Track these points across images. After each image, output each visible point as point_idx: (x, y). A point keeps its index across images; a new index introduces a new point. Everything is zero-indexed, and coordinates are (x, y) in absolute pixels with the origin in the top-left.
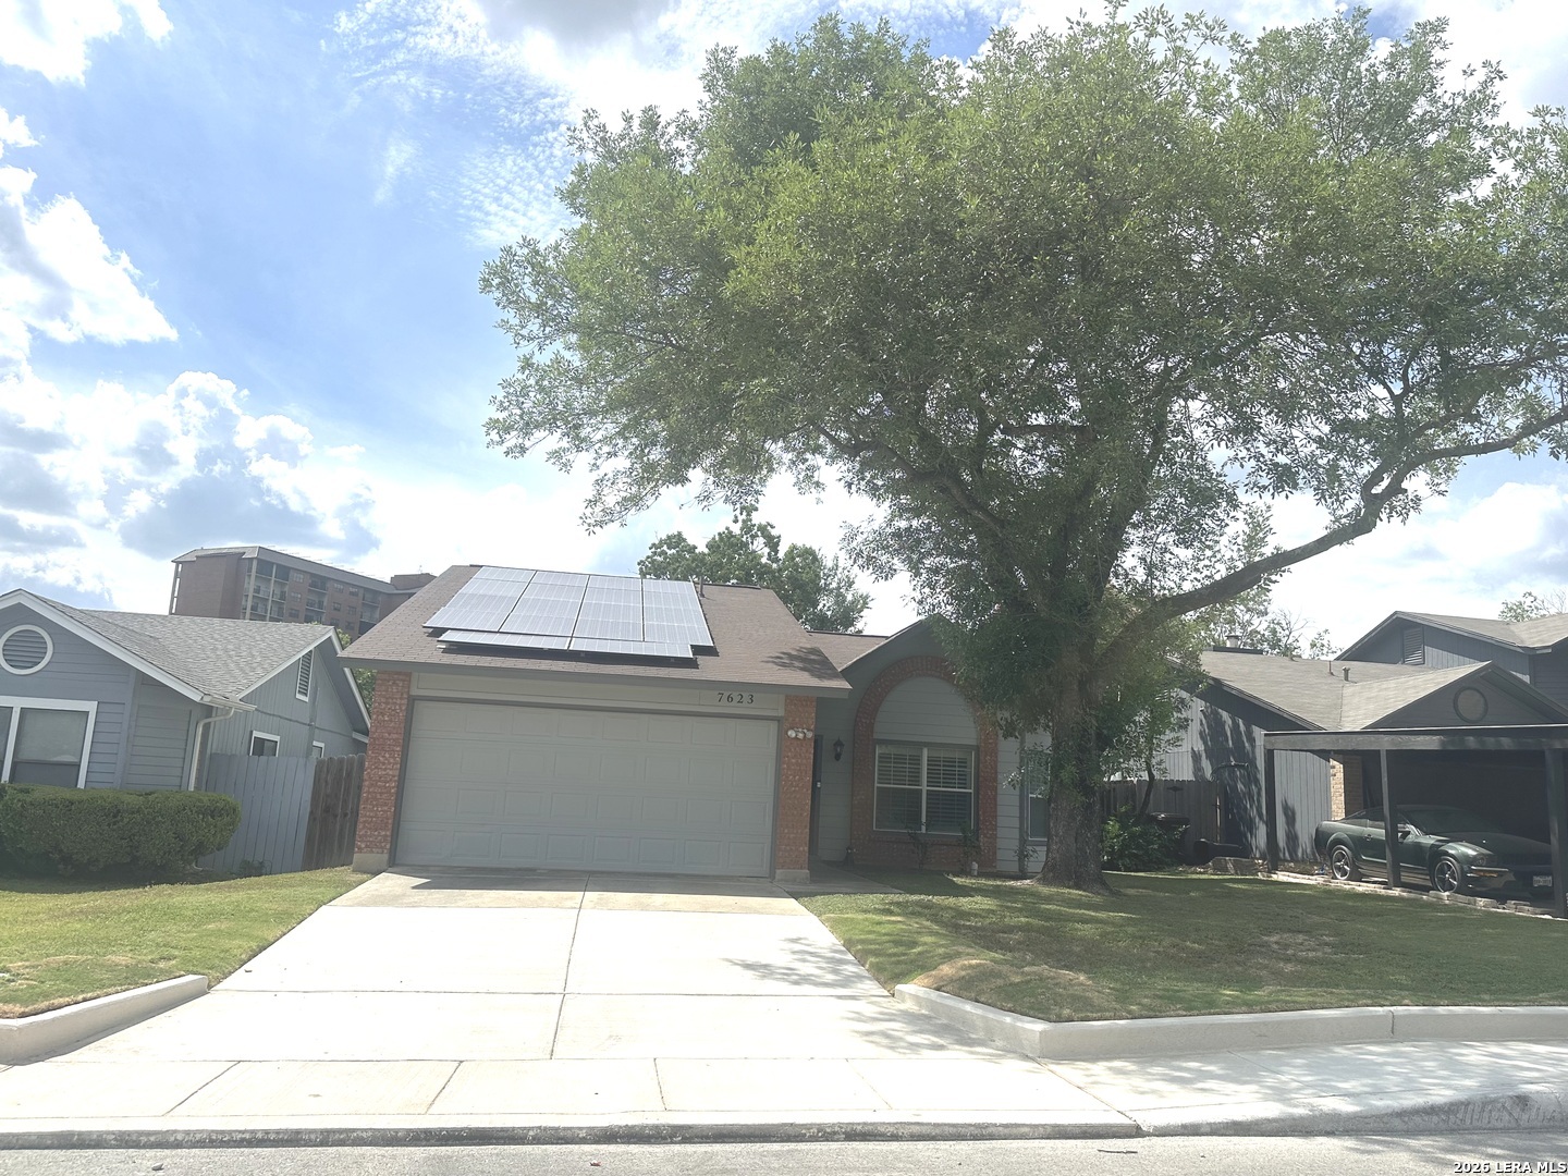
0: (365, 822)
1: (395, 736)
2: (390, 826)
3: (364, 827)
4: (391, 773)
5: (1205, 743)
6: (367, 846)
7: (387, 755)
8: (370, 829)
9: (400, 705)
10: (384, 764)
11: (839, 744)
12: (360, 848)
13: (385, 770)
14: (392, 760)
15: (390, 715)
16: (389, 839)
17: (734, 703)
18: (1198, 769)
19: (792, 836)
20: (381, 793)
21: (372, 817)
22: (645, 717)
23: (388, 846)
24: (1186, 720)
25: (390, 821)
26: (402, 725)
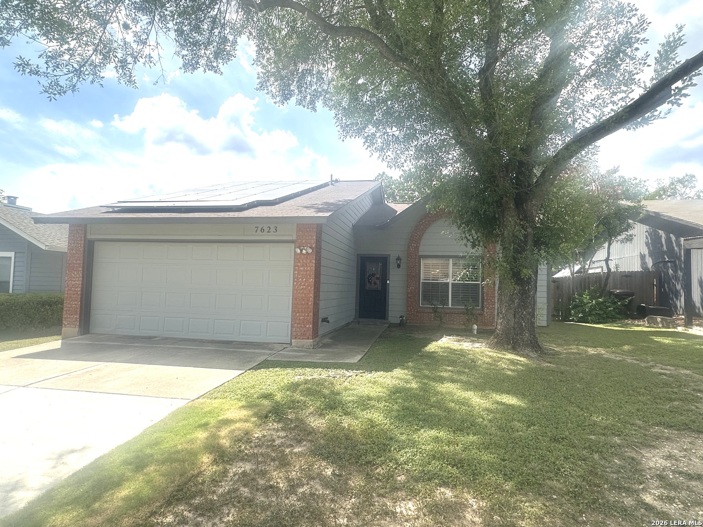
0: (66, 310)
1: (78, 262)
2: (79, 313)
3: (66, 313)
4: (77, 283)
5: (649, 248)
6: (68, 324)
7: (75, 273)
8: (69, 314)
9: (80, 244)
10: (74, 278)
11: (399, 259)
12: (65, 325)
13: (75, 281)
14: (78, 276)
15: (76, 250)
16: (78, 320)
17: (265, 233)
18: (643, 263)
19: (301, 318)
20: (74, 294)
21: (70, 308)
22: (215, 245)
23: (78, 324)
24: (631, 236)
25: (78, 310)
26: (82, 255)
